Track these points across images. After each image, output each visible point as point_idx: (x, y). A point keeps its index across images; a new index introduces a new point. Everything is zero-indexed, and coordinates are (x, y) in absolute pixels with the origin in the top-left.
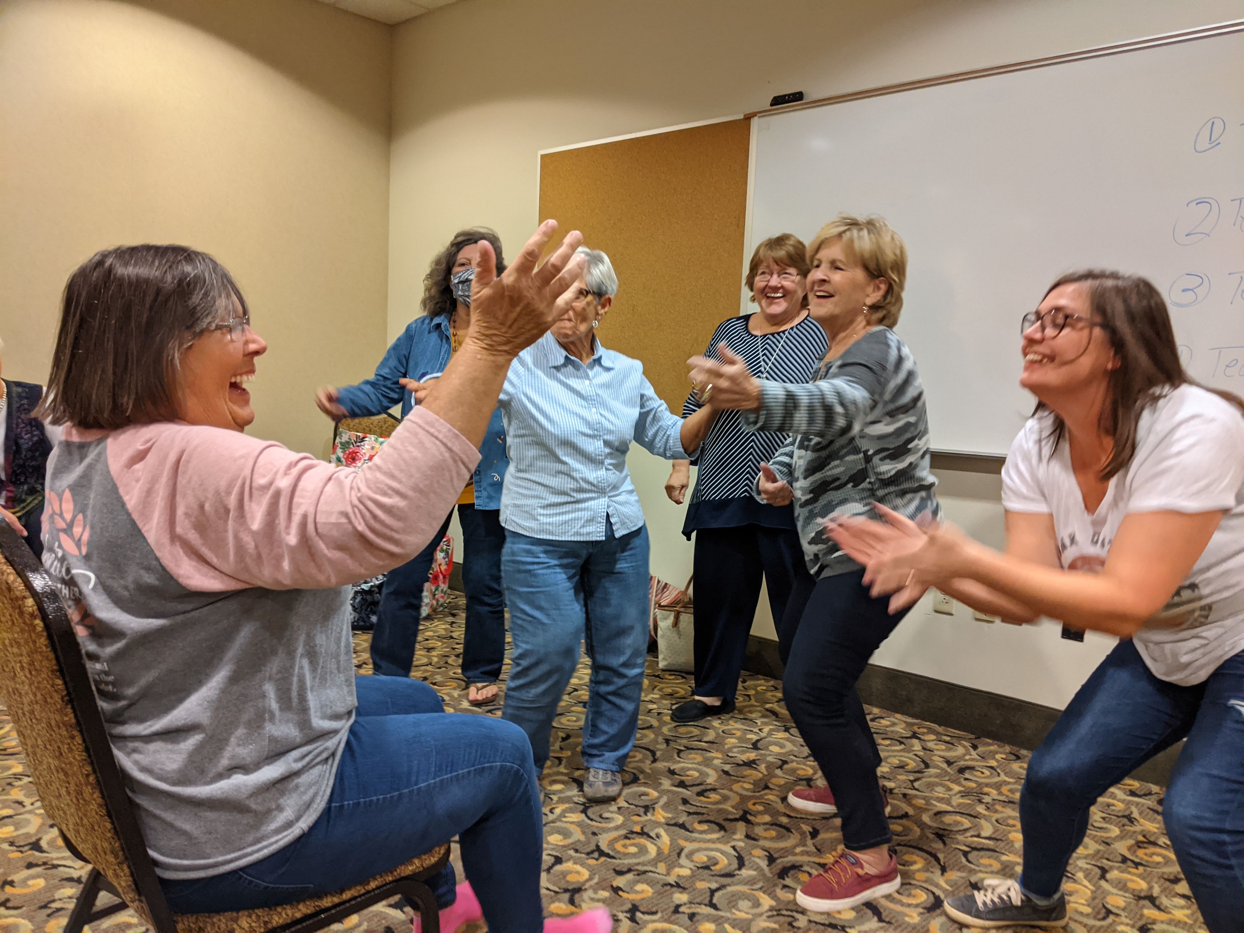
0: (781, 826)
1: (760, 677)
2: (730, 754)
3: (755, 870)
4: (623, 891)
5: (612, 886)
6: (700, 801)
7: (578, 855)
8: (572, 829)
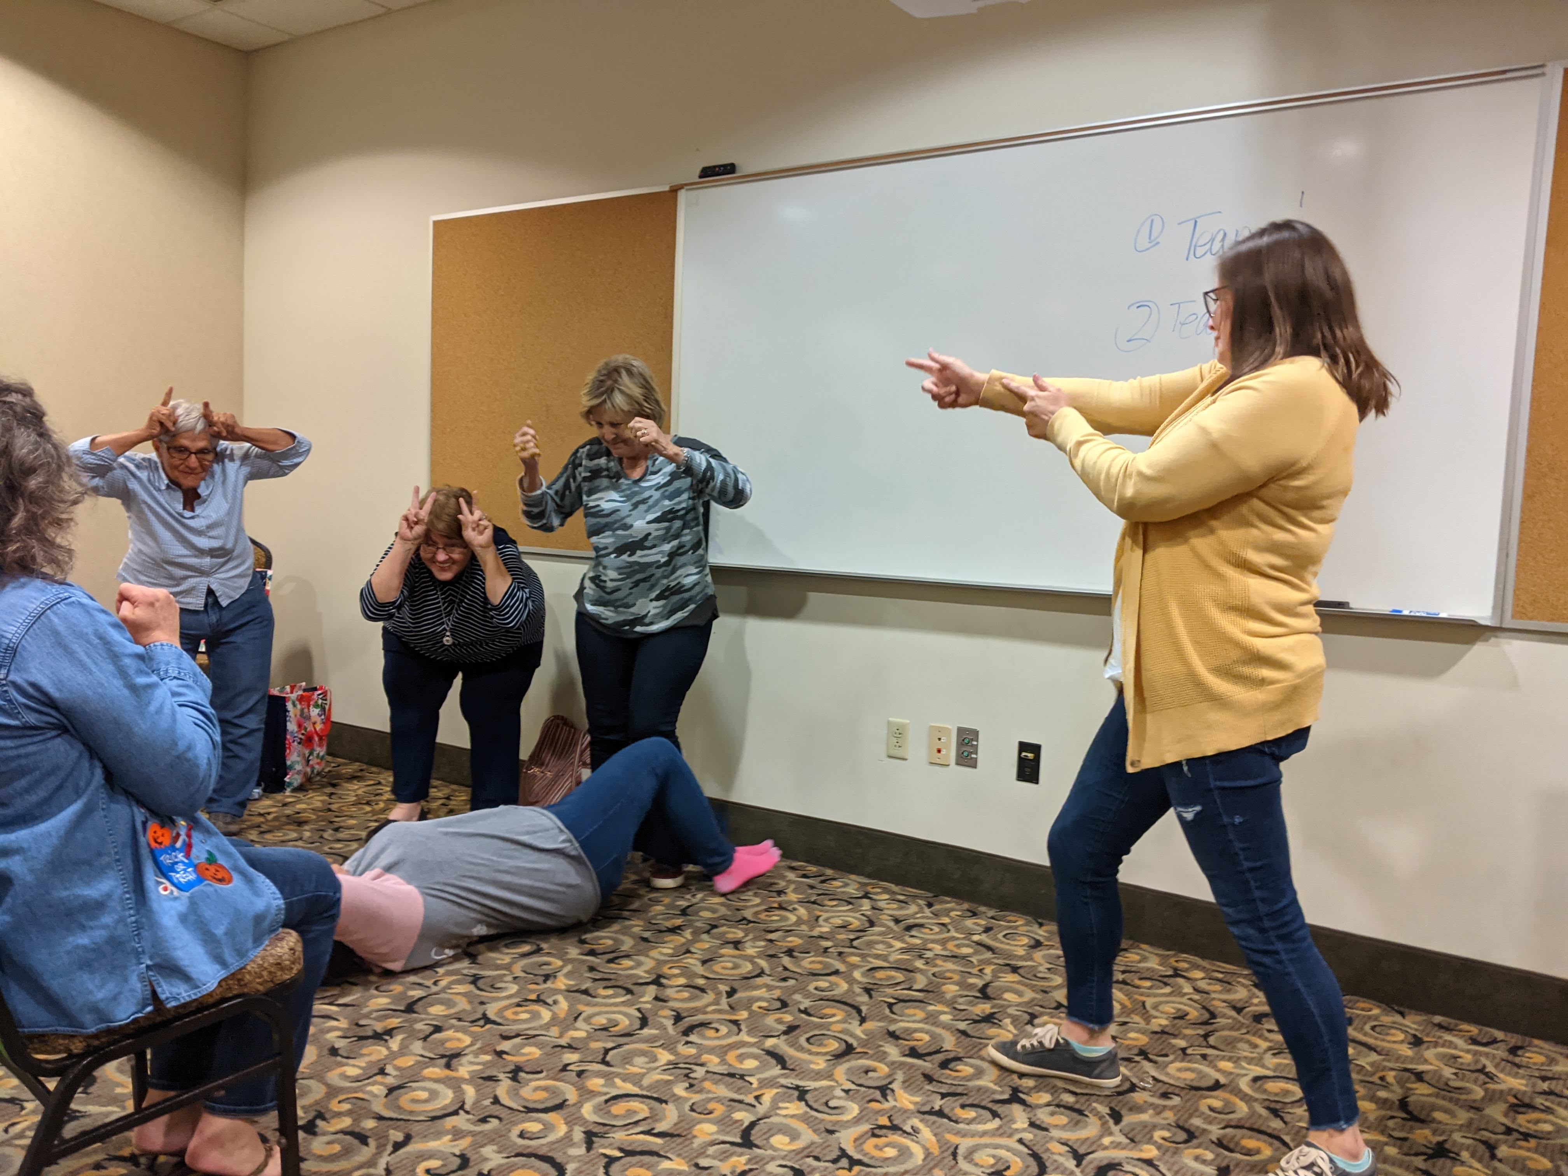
0: (695, 987)
2: (653, 922)
3: (657, 1029)
4: (508, 1054)
5: (495, 1051)
6: (610, 968)
7: (461, 1023)
8: (457, 1000)
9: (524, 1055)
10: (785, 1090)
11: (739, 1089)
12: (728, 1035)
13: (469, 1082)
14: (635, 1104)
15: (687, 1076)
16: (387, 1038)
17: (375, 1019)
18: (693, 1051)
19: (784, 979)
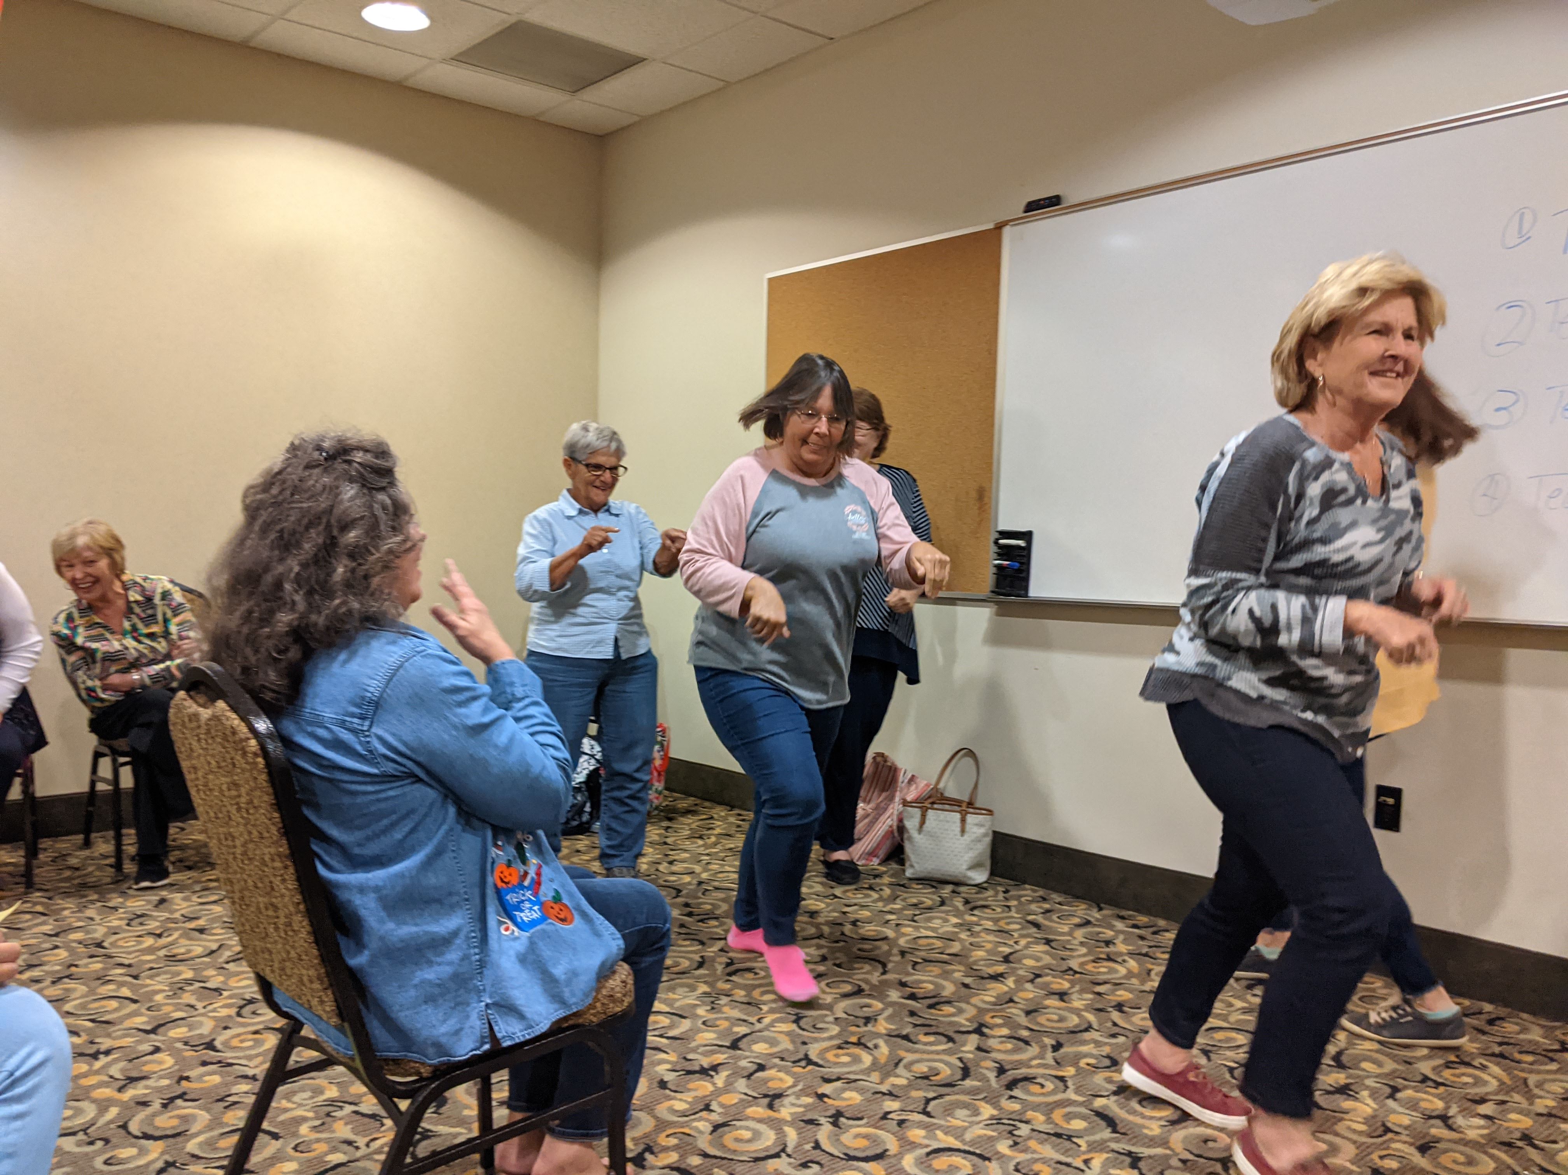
0: (1019, 1039)
2: (975, 967)
3: (980, 1081)
4: (829, 1098)
5: (816, 1093)
6: (931, 1014)
7: (784, 1063)
8: (780, 1039)
9: (845, 1099)
10: (1116, 1155)
11: (1067, 1151)
12: (1053, 1092)
13: (792, 1124)
14: (957, 1160)
15: (1010, 1132)
16: (712, 1073)
17: (702, 1054)
18: (1016, 1106)
19: (1114, 1036)
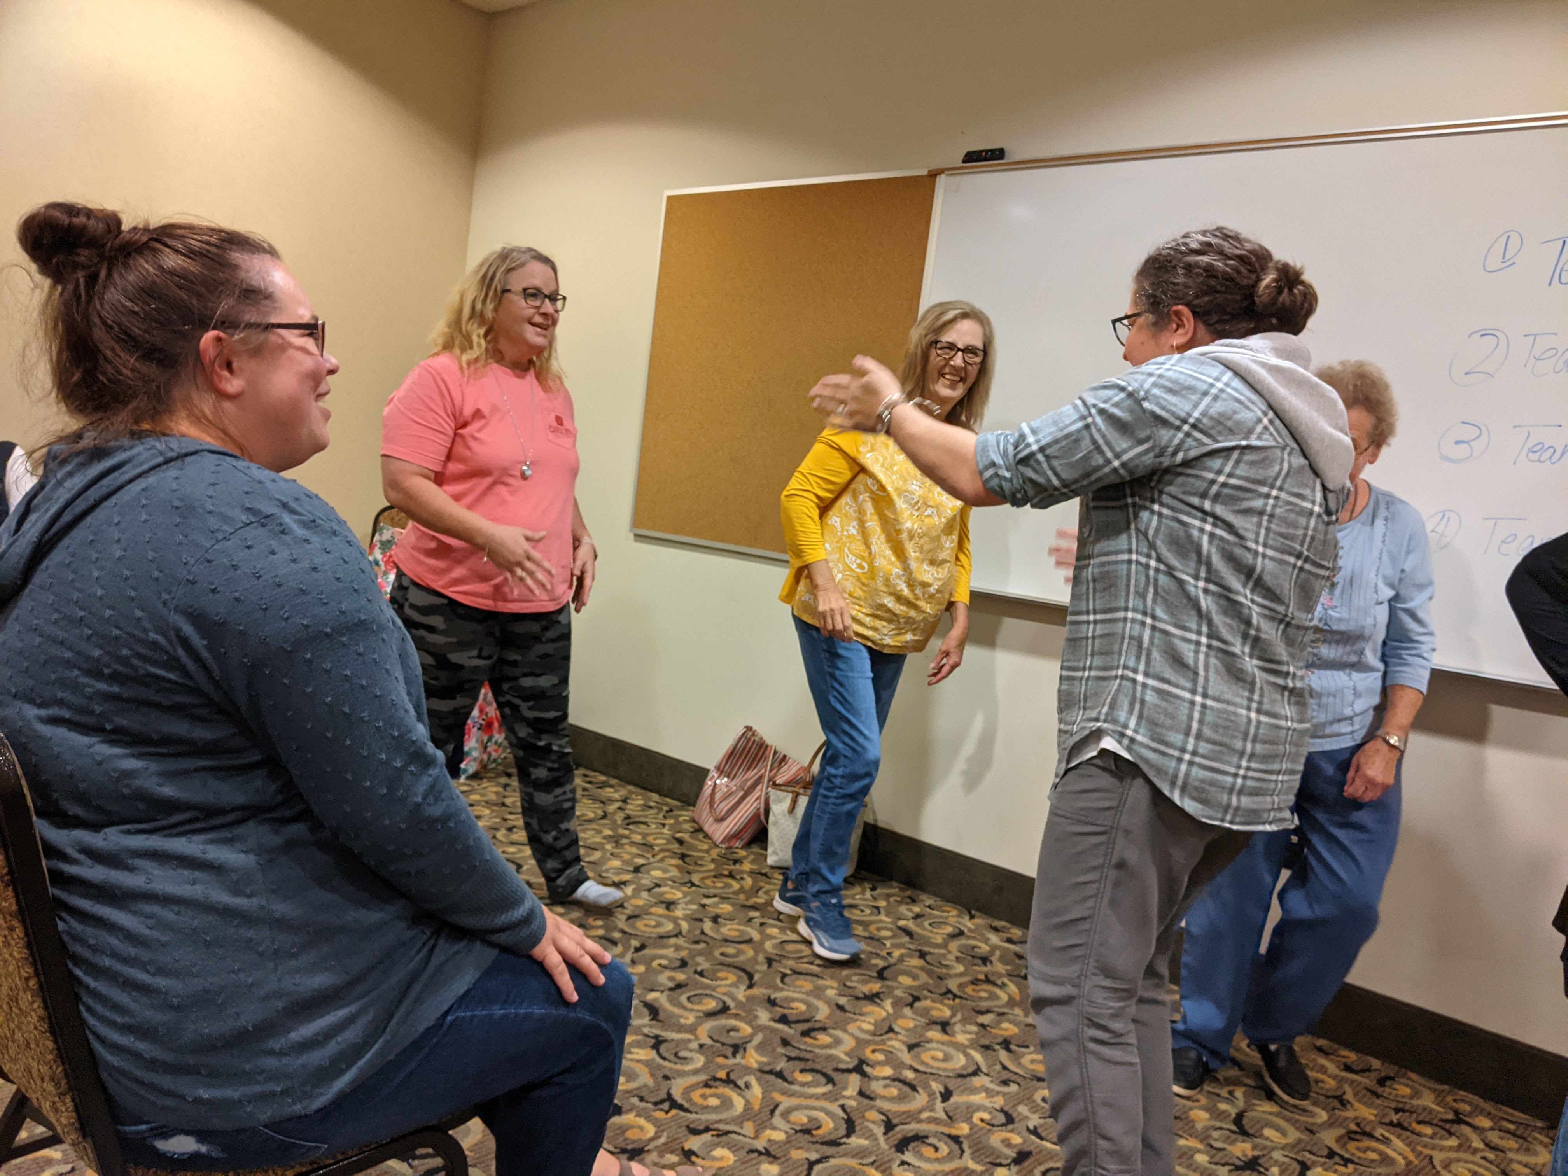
0: (904, 1082)
1: (894, 884)
2: (848, 984)
3: (866, 1139)
4: (698, 1156)
5: (683, 1149)
6: (805, 1043)
7: (643, 1104)
8: (637, 1070)
